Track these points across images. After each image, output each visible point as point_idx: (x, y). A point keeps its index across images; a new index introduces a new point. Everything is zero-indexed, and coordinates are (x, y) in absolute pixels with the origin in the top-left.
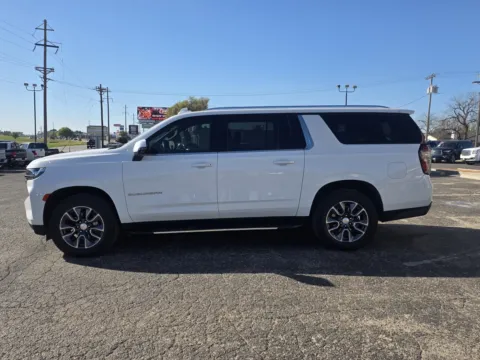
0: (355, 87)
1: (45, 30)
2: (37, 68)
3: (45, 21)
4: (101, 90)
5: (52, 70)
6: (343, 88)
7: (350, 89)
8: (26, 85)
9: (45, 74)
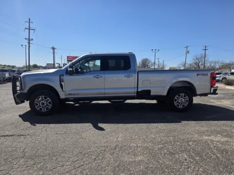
0: (159, 50)
1: (29, 22)
2: (26, 39)
3: (29, 19)
4: (53, 49)
5: (32, 40)
6: (154, 51)
7: (157, 51)
8: (22, 45)
9: (29, 41)
